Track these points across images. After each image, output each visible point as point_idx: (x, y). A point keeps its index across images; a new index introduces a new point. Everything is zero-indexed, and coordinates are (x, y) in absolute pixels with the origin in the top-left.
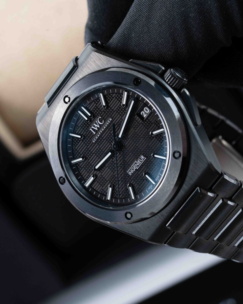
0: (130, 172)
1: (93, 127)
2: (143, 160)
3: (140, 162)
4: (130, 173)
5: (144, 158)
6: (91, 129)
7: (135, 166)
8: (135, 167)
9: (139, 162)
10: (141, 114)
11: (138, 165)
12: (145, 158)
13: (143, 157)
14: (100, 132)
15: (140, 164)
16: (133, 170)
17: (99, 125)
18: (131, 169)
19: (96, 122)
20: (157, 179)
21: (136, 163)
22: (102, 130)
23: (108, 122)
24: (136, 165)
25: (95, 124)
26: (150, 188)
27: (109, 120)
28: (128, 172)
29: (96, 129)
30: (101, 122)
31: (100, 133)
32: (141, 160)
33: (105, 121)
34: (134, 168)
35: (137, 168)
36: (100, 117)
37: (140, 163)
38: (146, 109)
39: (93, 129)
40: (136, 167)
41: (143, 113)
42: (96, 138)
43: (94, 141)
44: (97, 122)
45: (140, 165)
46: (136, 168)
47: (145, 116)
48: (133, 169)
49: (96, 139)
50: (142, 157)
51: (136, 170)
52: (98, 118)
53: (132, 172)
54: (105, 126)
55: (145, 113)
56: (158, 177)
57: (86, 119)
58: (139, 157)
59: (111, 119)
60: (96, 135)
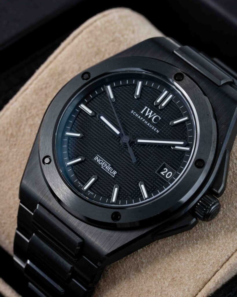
0: (97, 158)
1: (149, 109)
2: (112, 174)
3: (109, 170)
4: (96, 158)
5: (113, 175)
7: (105, 164)
8: (103, 164)
9: (109, 169)
10: (164, 169)
12: (113, 177)
13: (114, 173)
14: (143, 119)
15: (107, 170)
16: (100, 163)
17: (152, 118)
18: (101, 159)
20: (90, 192)
21: (108, 165)
22: (145, 121)
23: (154, 128)
24: (106, 165)
26: (80, 183)
27: (156, 130)
28: (98, 156)
29: (147, 114)
30: (155, 120)
31: (141, 118)
32: (112, 172)
34: (103, 163)
35: (102, 167)
36: (160, 118)
37: (108, 170)
38: (170, 174)
39: (147, 110)
40: (103, 165)
41: (165, 170)
42: (136, 115)
44: (155, 115)
45: (106, 170)
46: (102, 165)
47: (162, 173)
48: (101, 161)
49: (135, 114)
50: (115, 173)
53: (98, 161)
54: (150, 125)
55: (165, 174)
56: (92, 193)
57: (158, 101)
58: (114, 169)
59: (158, 132)
60: (140, 114)
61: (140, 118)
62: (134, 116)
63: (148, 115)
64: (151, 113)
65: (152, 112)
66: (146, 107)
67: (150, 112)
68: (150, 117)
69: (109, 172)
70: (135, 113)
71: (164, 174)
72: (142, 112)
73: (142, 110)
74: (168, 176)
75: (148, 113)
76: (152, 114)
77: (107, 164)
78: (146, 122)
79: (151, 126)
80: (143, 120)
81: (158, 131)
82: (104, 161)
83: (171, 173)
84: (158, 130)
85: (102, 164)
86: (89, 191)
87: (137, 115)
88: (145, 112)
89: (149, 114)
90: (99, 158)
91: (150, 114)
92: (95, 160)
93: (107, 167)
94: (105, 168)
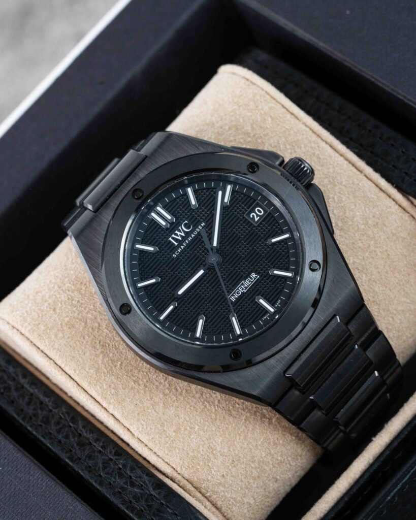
2: (255, 279)
3: (249, 282)
4: (233, 298)
7: (242, 288)
10: (251, 216)
11: (246, 286)
12: (258, 277)
14: (186, 243)
15: (250, 285)
16: (239, 294)
17: (185, 232)
19: (180, 228)
20: (278, 304)
21: (243, 284)
22: (188, 240)
23: (199, 229)
24: (242, 286)
26: (265, 318)
27: (201, 226)
28: (230, 297)
29: (180, 238)
30: (188, 228)
31: (187, 242)
32: (252, 279)
33: (193, 227)
35: (245, 291)
39: (173, 238)
41: (253, 216)
43: (175, 254)
44: (182, 228)
47: (256, 219)
48: (238, 292)
49: (178, 252)
50: (253, 275)
51: (243, 293)
53: (237, 297)
54: (194, 234)
55: (257, 215)
56: (279, 301)
57: (164, 223)
58: (248, 276)
60: (179, 246)
61: (184, 245)
62: (180, 253)
64: (179, 233)
65: (177, 232)
66: (170, 239)
67: (176, 235)
68: (183, 234)
69: (252, 282)
71: (258, 218)
72: (176, 244)
73: (173, 244)
74: (260, 212)
76: (179, 231)
77: (241, 285)
78: (190, 239)
79: (196, 233)
81: (203, 224)
82: (238, 289)
83: (257, 208)
85: (241, 291)
86: (276, 306)
87: (180, 250)
88: (176, 240)
90: (233, 295)
91: (179, 235)
92: (235, 300)
93: (246, 285)
94: (246, 288)
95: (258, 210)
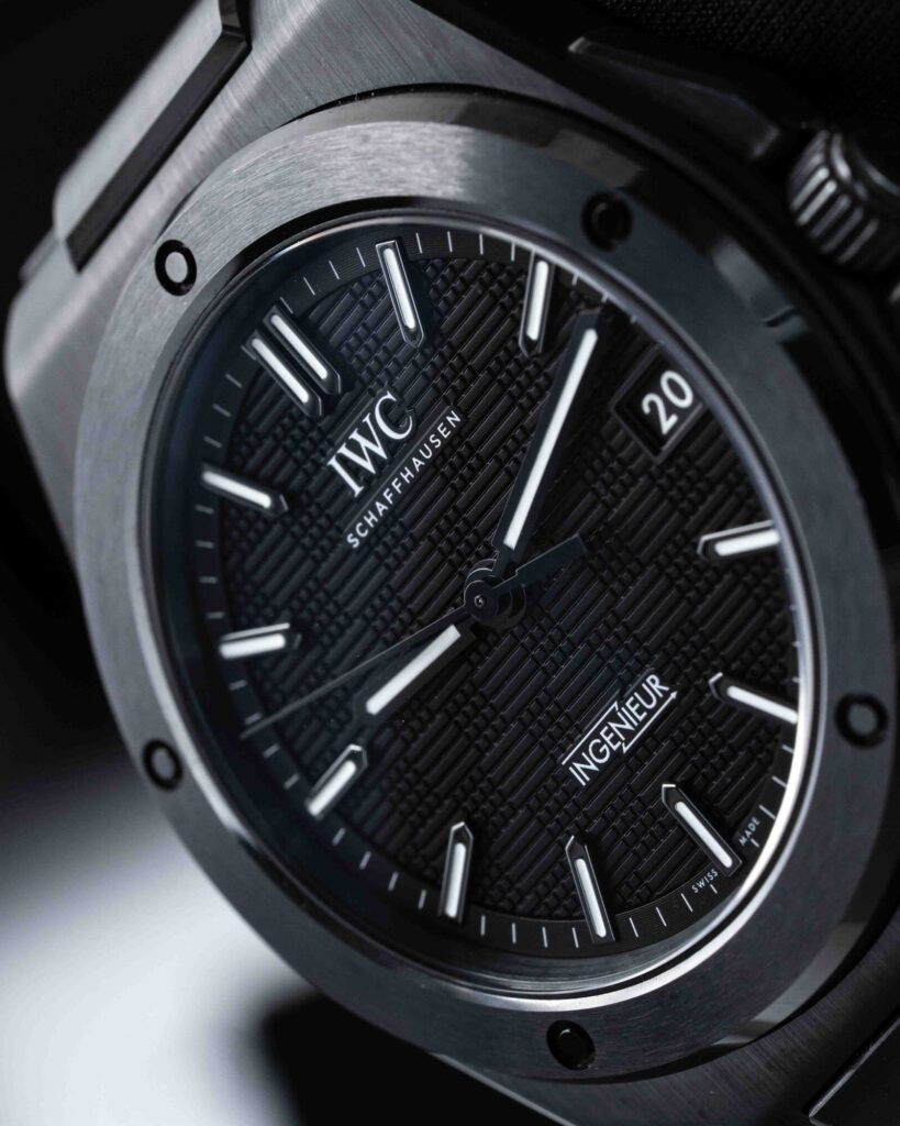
0: (578, 766)
1: (343, 450)
2: (661, 701)
3: (640, 711)
4: (580, 772)
5: (666, 695)
6: (333, 462)
7: (610, 730)
8: (607, 739)
9: (633, 710)
10: (646, 409)
11: (628, 726)
12: (673, 695)
13: (656, 686)
14: (392, 490)
15: (642, 724)
16: (601, 756)
17: (386, 441)
18: (585, 748)
19: (367, 419)
20: (748, 833)
21: (614, 717)
22: (401, 480)
23: (438, 436)
24: (613, 725)
25: (359, 433)
26: (701, 884)
27: (447, 424)
29: (368, 465)
30: (395, 426)
32: (649, 701)
33: (418, 422)
34: (604, 742)
35: (625, 749)
36: (389, 396)
37: (641, 718)
38: (672, 384)
39: (343, 461)
40: (615, 740)
41: (653, 405)
42: (369, 521)
43: (355, 535)
44: (373, 418)
45: (638, 729)
46: (615, 747)
47: (667, 424)
48: (597, 747)
49: (365, 526)
50: (654, 685)
51: (616, 755)
52: (373, 395)
53: (593, 767)
54: (421, 458)
55: (671, 409)
56: (754, 823)
58: (635, 683)
59: (457, 419)
61: (384, 501)
62: (373, 533)
63: (374, 457)
64: (364, 443)
65: (355, 436)
67: (355, 447)
68: (380, 451)
69: (651, 713)
70: (362, 530)
71: (674, 419)
72: (357, 490)
73: (345, 486)
74: (681, 394)
75: (362, 456)
76: (366, 432)
77: (610, 718)
78: (407, 475)
79: (427, 453)
80: (397, 488)
82: (596, 735)
83: (669, 375)
84: (449, 419)
85: (609, 746)
86: (743, 841)
87: (371, 519)
88: (356, 472)
89: (369, 451)
90: (578, 758)
91: (365, 449)
92: (588, 779)
93: (625, 723)
94: (629, 735)
95: (673, 385)
